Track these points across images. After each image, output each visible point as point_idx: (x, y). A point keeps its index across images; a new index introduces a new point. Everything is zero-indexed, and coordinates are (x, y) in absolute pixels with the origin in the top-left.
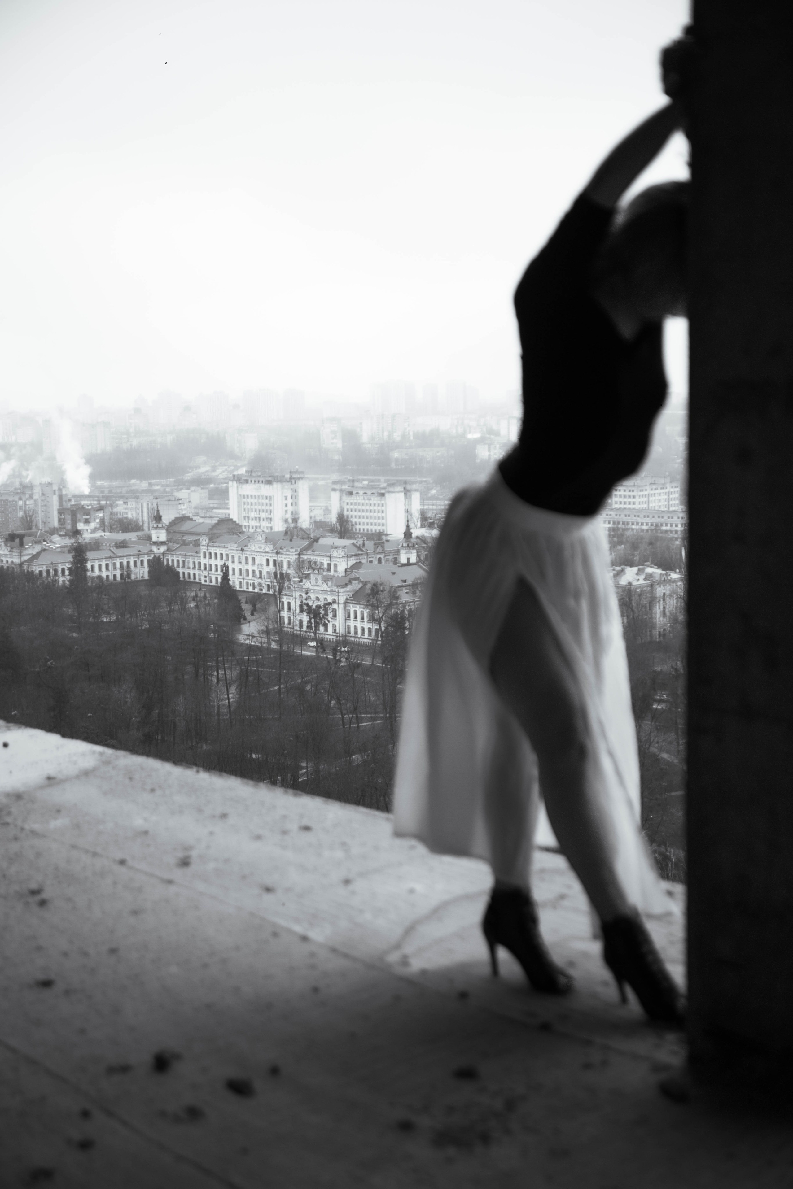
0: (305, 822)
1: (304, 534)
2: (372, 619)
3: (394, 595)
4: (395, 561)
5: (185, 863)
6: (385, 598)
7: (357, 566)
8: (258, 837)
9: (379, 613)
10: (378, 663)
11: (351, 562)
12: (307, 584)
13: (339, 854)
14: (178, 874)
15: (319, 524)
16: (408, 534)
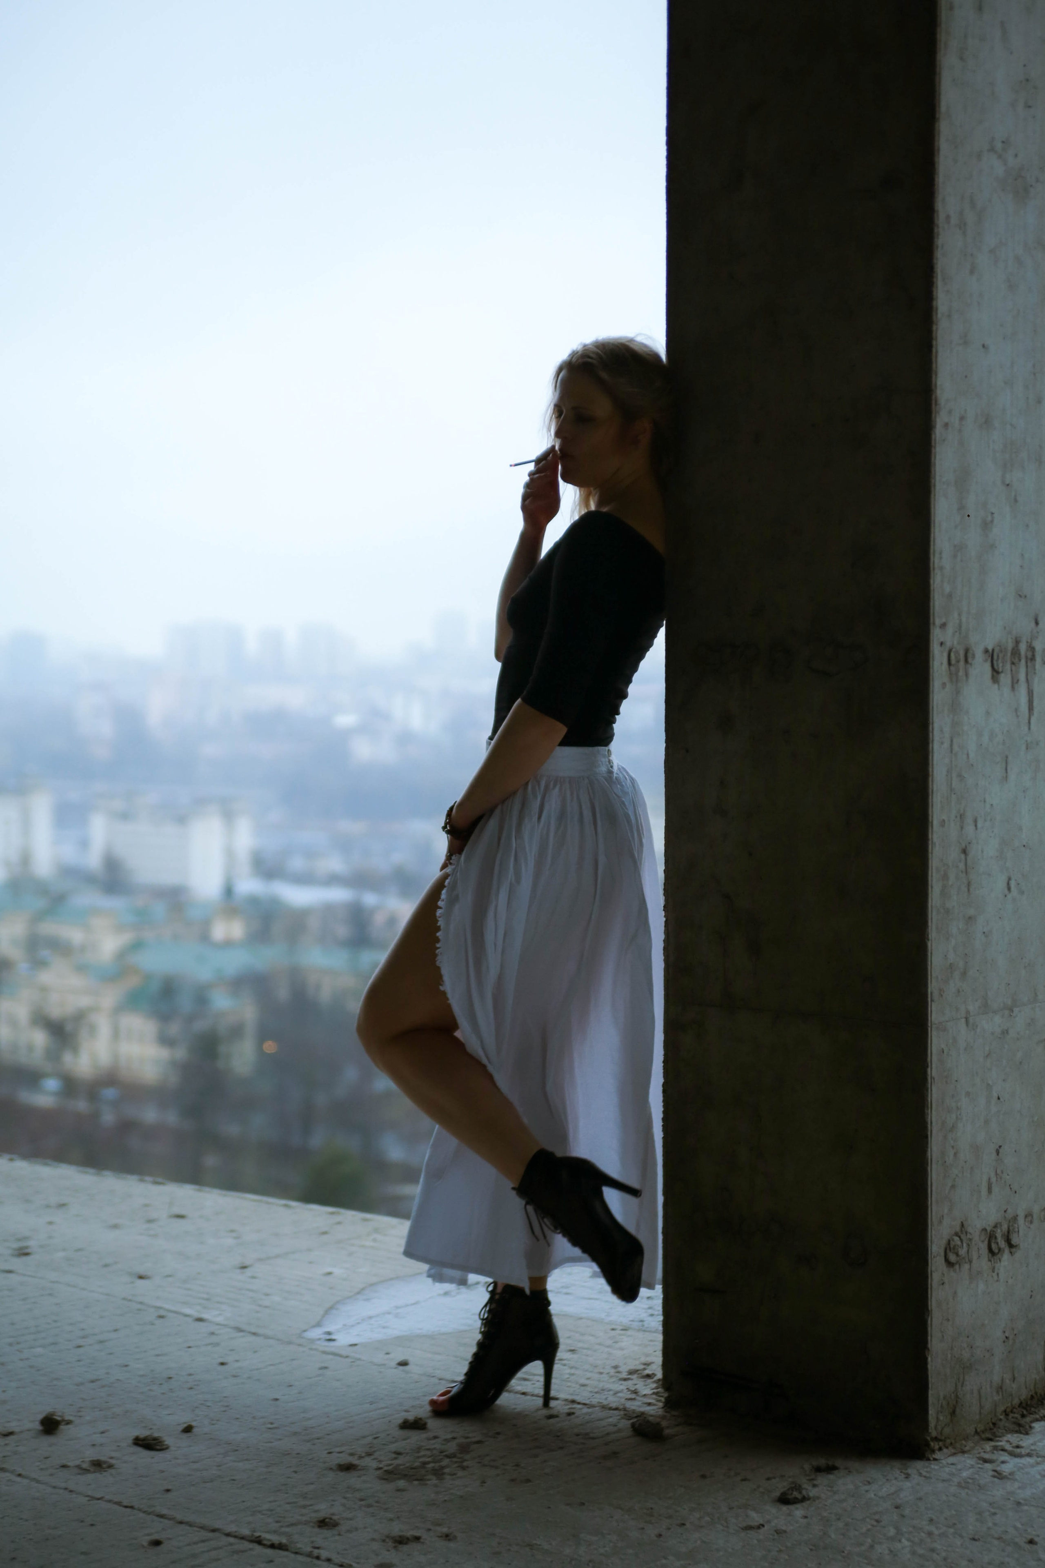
0: (177, 1210)
1: (41, 888)
2: (165, 1040)
3: (201, 998)
4: (205, 937)
5: (23, 1253)
6: (185, 1003)
7: (137, 946)
8: (115, 1227)
9: (174, 1029)
10: (172, 1118)
11: (126, 938)
12: (46, 977)
13: (229, 1241)
14: (17, 1263)
15: (69, 872)
16: (229, 891)
